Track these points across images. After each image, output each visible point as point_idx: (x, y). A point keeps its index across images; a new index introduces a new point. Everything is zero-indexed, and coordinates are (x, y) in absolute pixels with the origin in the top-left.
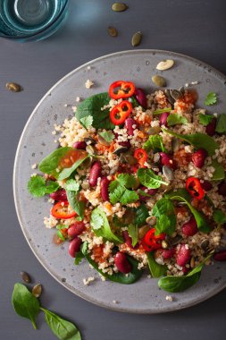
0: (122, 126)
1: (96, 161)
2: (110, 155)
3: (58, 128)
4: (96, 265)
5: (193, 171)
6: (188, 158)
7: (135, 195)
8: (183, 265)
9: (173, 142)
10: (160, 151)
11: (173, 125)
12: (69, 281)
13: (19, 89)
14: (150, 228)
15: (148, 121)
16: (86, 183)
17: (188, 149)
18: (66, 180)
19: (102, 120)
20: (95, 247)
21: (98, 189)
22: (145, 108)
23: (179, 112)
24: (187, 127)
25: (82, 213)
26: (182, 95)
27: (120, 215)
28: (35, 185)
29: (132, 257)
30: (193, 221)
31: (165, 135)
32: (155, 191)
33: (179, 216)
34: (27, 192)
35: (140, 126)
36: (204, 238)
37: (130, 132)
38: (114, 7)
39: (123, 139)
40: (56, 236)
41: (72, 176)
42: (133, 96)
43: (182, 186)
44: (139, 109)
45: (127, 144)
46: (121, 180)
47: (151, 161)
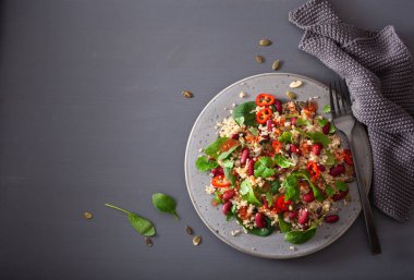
0: (264, 125)
1: (246, 148)
2: (255, 144)
3: (219, 124)
4: (241, 222)
5: (313, 158)
6: (310, 149)
7: (272, 172)
8: (303, 223)
9: (300, 137)
10: (290, 143)
11: (300, 126)
12: (221, 233)
13: (192, 96)
14: (282, 196)
15: (282, 122)
16: (238, 162)
17: (309, 142)
18: (224, 160)
19: (252, 120)
20: (242, 208)
21: (247, 166)
22: (281, 114)
23: (304, 117)
24: (310, 127)
25: (234, 183)
26: (307, 106)
27: (261, 185)
28: (201, 163)
29: (267, 217)
30: (311, 192)
31: (295, 132)
32: (286, 170)
33: (302, 188)
34: (195, 168)
35: (276, 125)
36: (318, 205)
37: (270, 129)
38: (261, 42)
39: (265, 133)
40: (213, 201)
41: (228, 158)
42: (273, 105)
43: (304, 167)
44: (276, 113)
45: (268, 137)
46: (263, 161)
47: (284, 150)
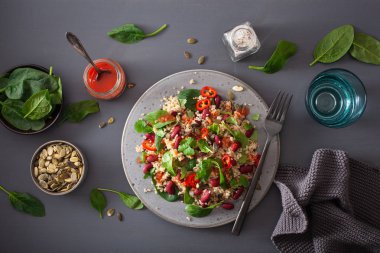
0: (200, 112)
1: (179, 126)
2: (188, 126)
3: (165, 99)
4: (155, 183)
5: (230, 152)
6: (230, 144)
7: (193, 152)
8: (203, 202)
9: (225, 131)
10: (215, 134)
11: (228, 123)
12: (136, 186)
14: (194, 174)
15: (216, 115)
16: (168, 135)
17: (231, 139)
19: (192, 105)
20: (159, 172)
21: (174, 141)
22: (217, 108)
23: (235, 117)
24: (236, 127)
25: (160, 150)
26: (240, 109)
27: (180, 159)
28: (139, 126)
29: (177, 186)
30: (218, 179)
32: (205, 154)
33: (212, 173)
34: (133, 127)
35: (210, 116)
36: (221, 191)
37: (204, 117)
39: (198, 119)
40: (139, 158)
41: (163, 128)
42: (214, 98)
43: (220, 157)
44: (214, 107)
45: (199, 124)
46: (189, 140)
47: (209, 137)
